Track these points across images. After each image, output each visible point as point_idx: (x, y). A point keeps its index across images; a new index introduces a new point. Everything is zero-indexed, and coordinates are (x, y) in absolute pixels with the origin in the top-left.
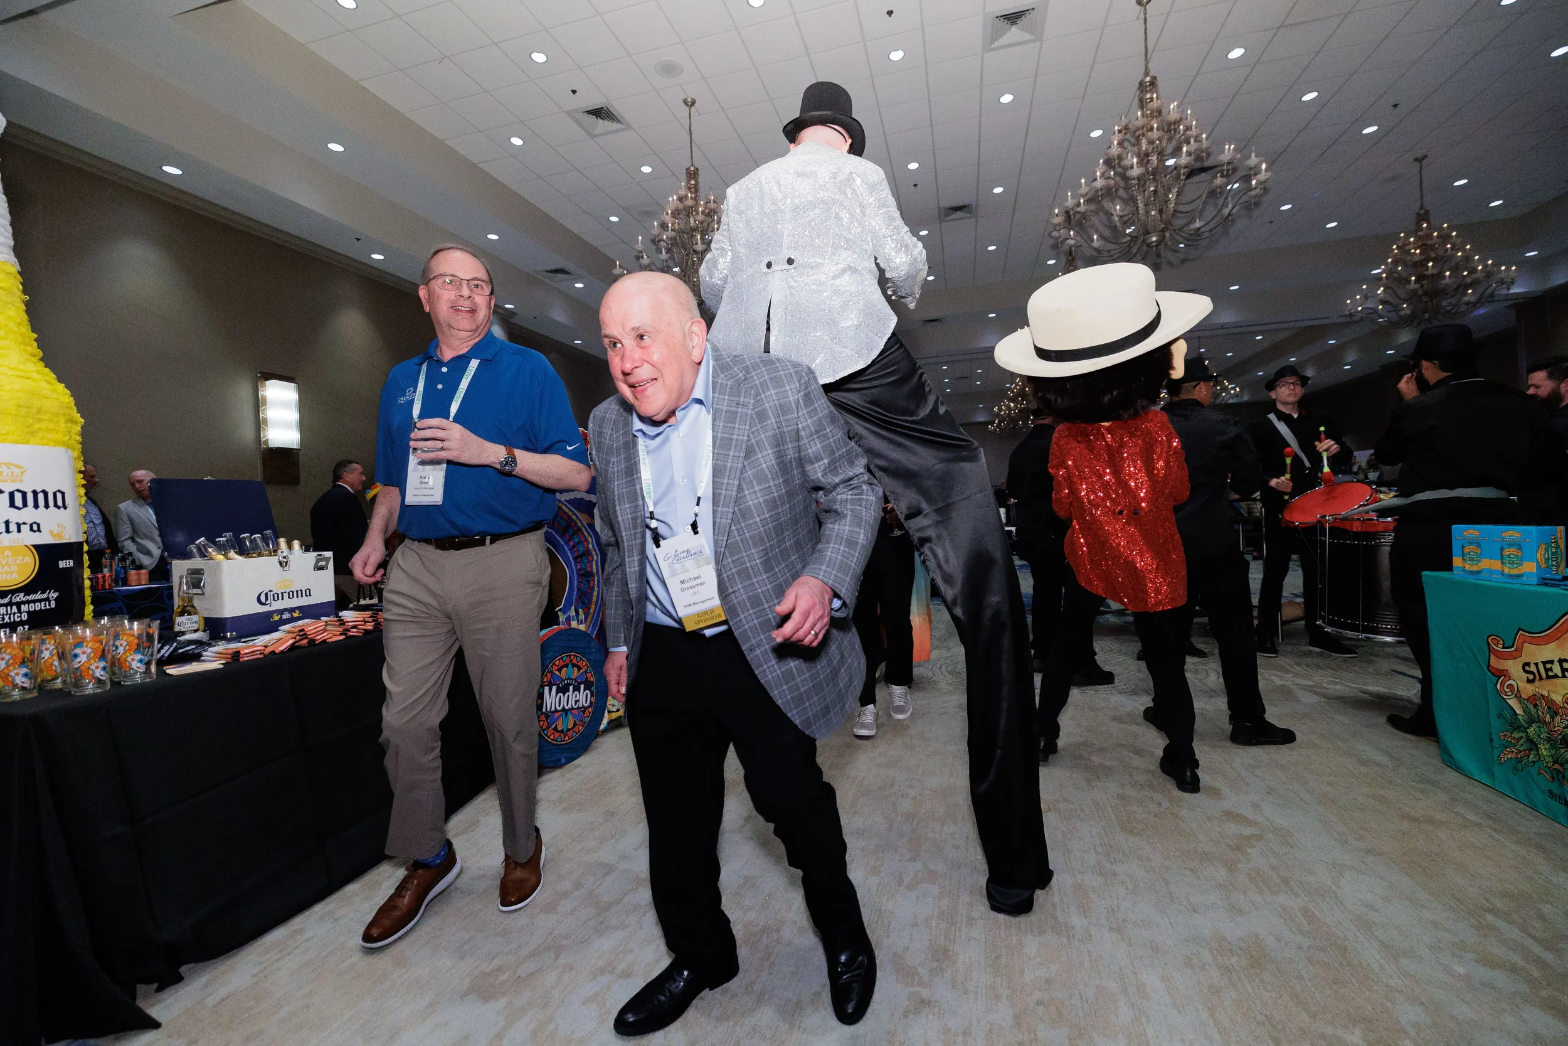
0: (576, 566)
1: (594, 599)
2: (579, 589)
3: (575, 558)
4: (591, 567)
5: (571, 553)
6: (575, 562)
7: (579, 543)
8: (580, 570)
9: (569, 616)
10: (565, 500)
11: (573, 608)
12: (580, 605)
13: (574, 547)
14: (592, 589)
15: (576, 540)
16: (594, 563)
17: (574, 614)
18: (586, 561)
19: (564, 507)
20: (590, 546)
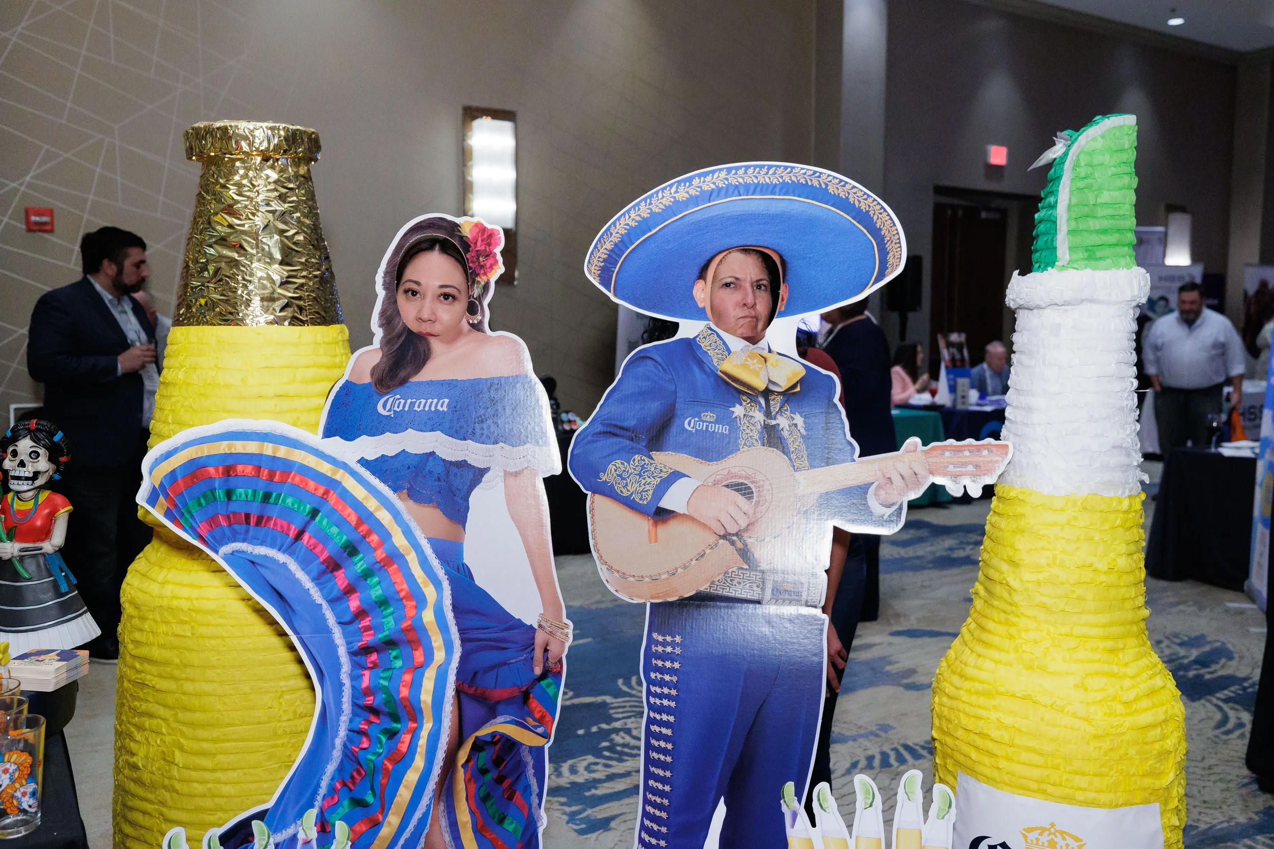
0: (354, 678)
1: (404, 794)
2: (350, 756)
3: (360, 653)
4: (416, 685)
5: (345, 635)
6: (356, 665)
7: (383, 603)
8: (368, 692)
9: (294, 838)
10: (363, 462)
11: (311, 815)
12: (345, 806)
13: (361, 614)
14: (402, 760)
15: (376, 593)
16: (429, 677)
17: (313, 834)
18: (398, 664)
19: (350, 483)
20: (428, 616)
